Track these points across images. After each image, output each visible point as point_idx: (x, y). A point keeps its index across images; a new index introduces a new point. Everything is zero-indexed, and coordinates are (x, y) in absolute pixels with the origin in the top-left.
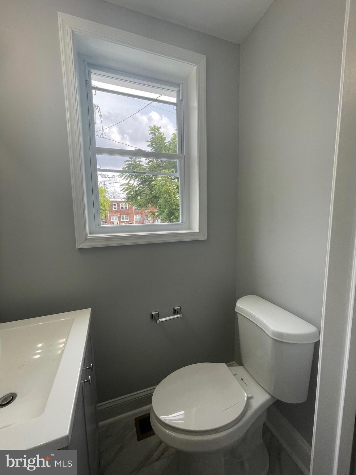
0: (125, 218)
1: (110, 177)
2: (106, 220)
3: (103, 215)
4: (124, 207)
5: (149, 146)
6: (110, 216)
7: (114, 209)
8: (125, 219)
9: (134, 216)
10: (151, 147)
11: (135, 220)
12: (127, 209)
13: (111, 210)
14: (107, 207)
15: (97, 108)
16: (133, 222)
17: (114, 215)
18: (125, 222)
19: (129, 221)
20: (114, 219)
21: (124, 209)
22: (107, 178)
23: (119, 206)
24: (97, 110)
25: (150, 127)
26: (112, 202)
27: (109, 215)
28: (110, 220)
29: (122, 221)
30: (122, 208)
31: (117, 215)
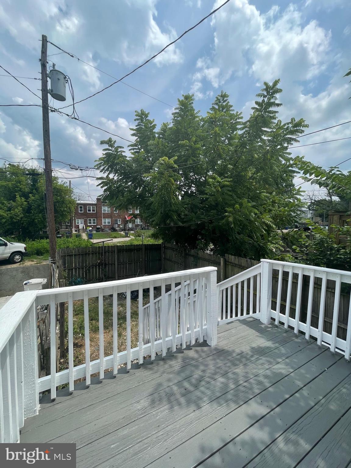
0: (92, 221)
1: (83, 169)
2: (71, 224)
3: (67, 218)
4: (91, 210)
5: (133, 135)
6: (75, 219)
7: (79, 212)
8: (92, 223)
9: (103, 220)
10: (136, 136)
11: (103, 224)
12: (95, 212)
13: (77, 213)
14: (73, 209)
15: (68, 81)
16: (102, 226)
17: (79, 219)
18: (92, 227)
19: (97, 225)
20: (80, 223)
21: (91, 212)
22: (78, 169)
23: (85, 209)
24: (67, 83)
25: (136, 111)
26: (78, 204)
27: (73, 218)
28: (75, 224)
29: (88, 225)
30: (89, 210)
31: (83, 218)
